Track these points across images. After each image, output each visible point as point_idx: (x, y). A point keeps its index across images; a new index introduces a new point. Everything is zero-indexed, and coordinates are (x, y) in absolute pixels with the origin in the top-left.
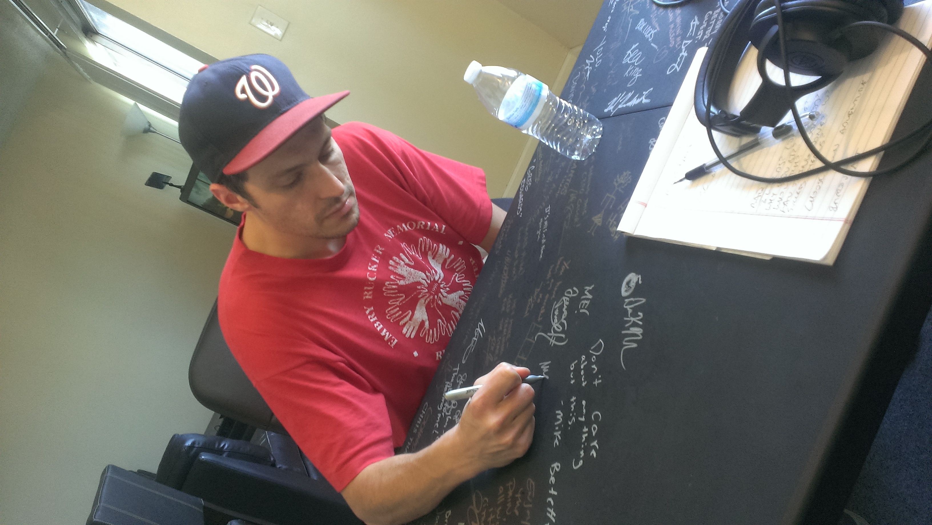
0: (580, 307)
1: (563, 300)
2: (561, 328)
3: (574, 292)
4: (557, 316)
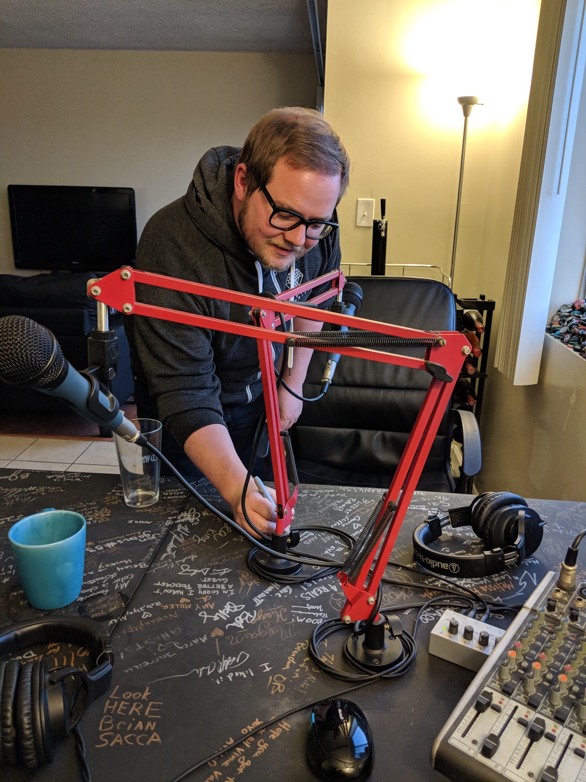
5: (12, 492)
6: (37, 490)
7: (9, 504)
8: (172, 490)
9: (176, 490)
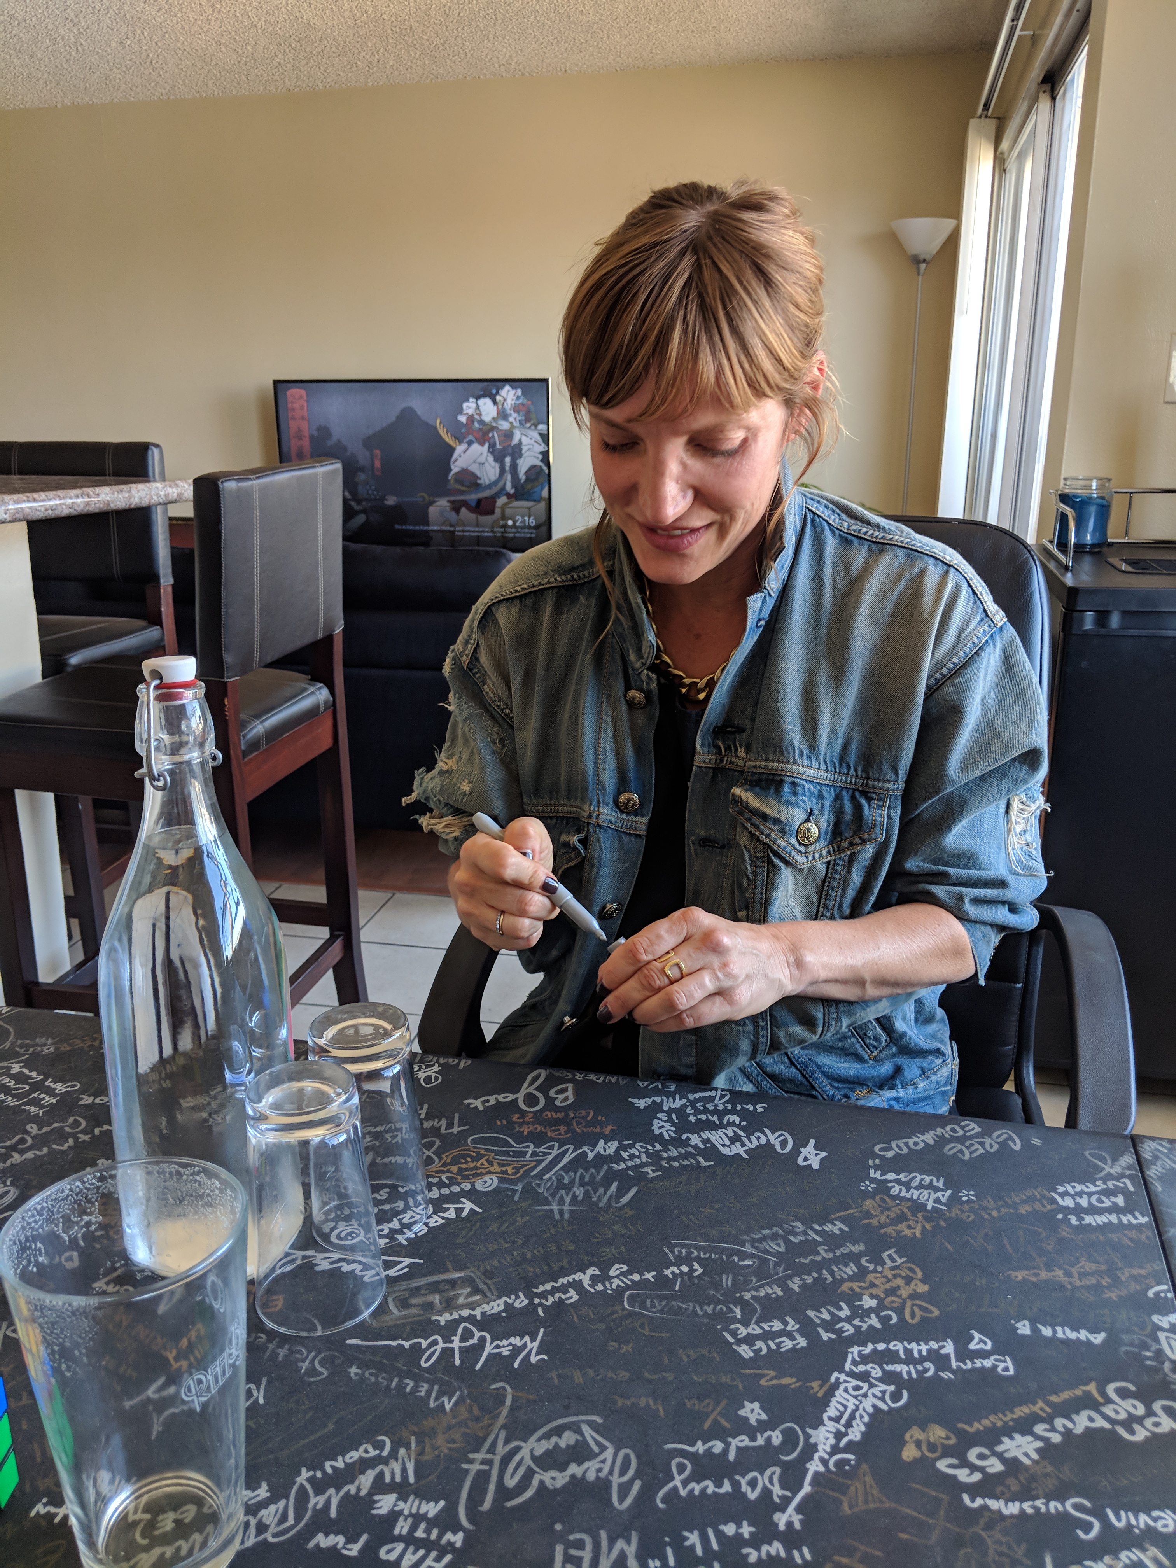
0: (572, 1537)
1: (603, 1448)
2: (511, 1482)
3: (624, 1490)
4: (557, 1445)
5: (550, 1158)
6: (625, 1155)
7: (561, 1212)
8: (1079, 1187)
9: (1093, 1189)
